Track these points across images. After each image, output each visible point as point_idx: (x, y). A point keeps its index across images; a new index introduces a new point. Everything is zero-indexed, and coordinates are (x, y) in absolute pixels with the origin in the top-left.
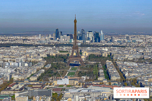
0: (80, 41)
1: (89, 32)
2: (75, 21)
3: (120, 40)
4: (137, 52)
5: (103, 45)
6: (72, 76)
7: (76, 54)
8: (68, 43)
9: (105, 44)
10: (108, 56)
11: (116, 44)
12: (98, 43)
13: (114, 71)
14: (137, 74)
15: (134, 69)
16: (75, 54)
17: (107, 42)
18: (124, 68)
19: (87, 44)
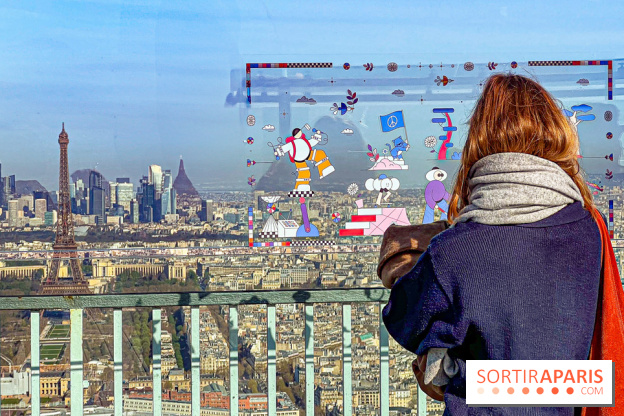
0: (85, 220)
1: (120, 180)
2: (63, 139)
3: (234, 211)
4: (297, 257)
5: (172, 232)
6: (54, 360)
7: (69, 272)
8: (38, 229)
9: (180, 228)
10: (190, 275)
11: (220, 229)
12: (154, 227)
13: (210, 336)
14: (294, 346)
15: (283, 327)
16: (63, 272)
17: (187, 223)
18: (249, 324)
19: (111, 228)
